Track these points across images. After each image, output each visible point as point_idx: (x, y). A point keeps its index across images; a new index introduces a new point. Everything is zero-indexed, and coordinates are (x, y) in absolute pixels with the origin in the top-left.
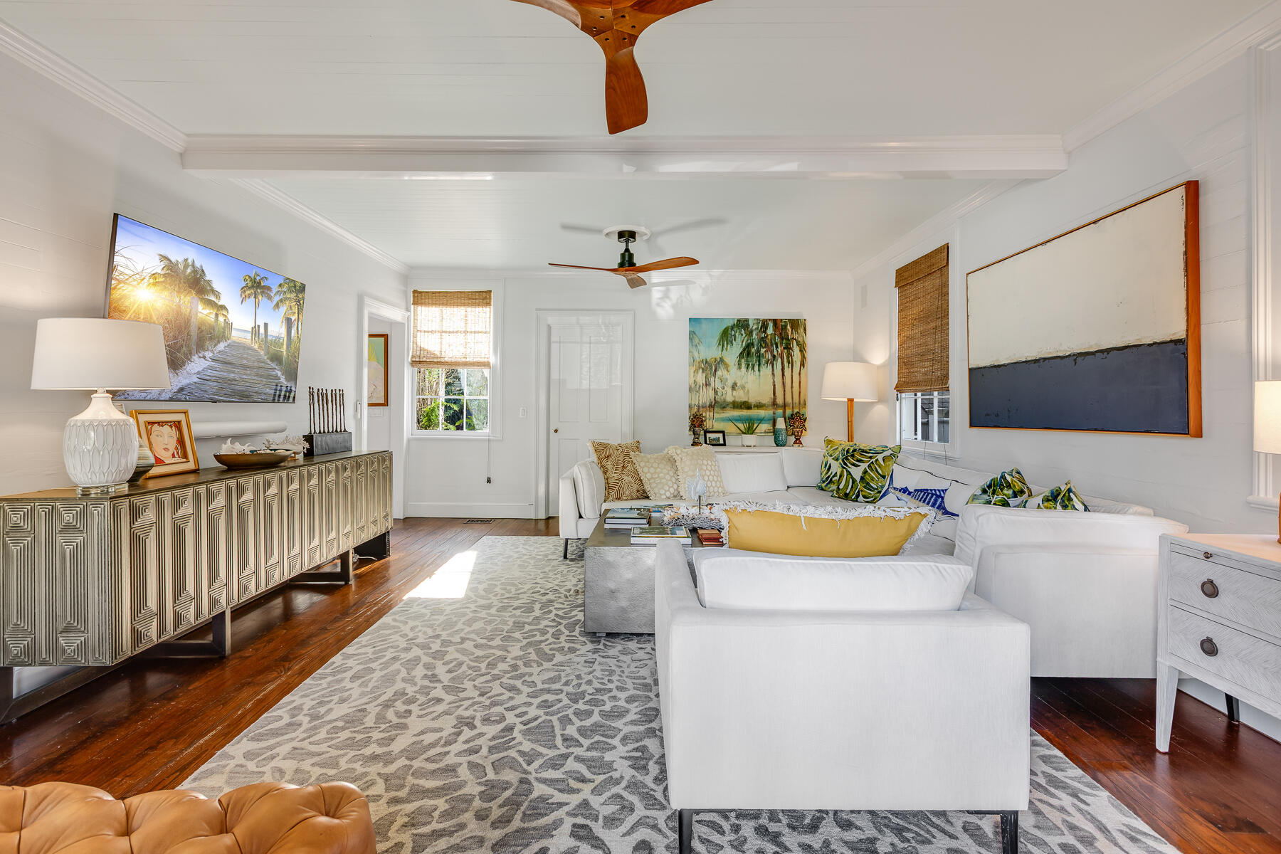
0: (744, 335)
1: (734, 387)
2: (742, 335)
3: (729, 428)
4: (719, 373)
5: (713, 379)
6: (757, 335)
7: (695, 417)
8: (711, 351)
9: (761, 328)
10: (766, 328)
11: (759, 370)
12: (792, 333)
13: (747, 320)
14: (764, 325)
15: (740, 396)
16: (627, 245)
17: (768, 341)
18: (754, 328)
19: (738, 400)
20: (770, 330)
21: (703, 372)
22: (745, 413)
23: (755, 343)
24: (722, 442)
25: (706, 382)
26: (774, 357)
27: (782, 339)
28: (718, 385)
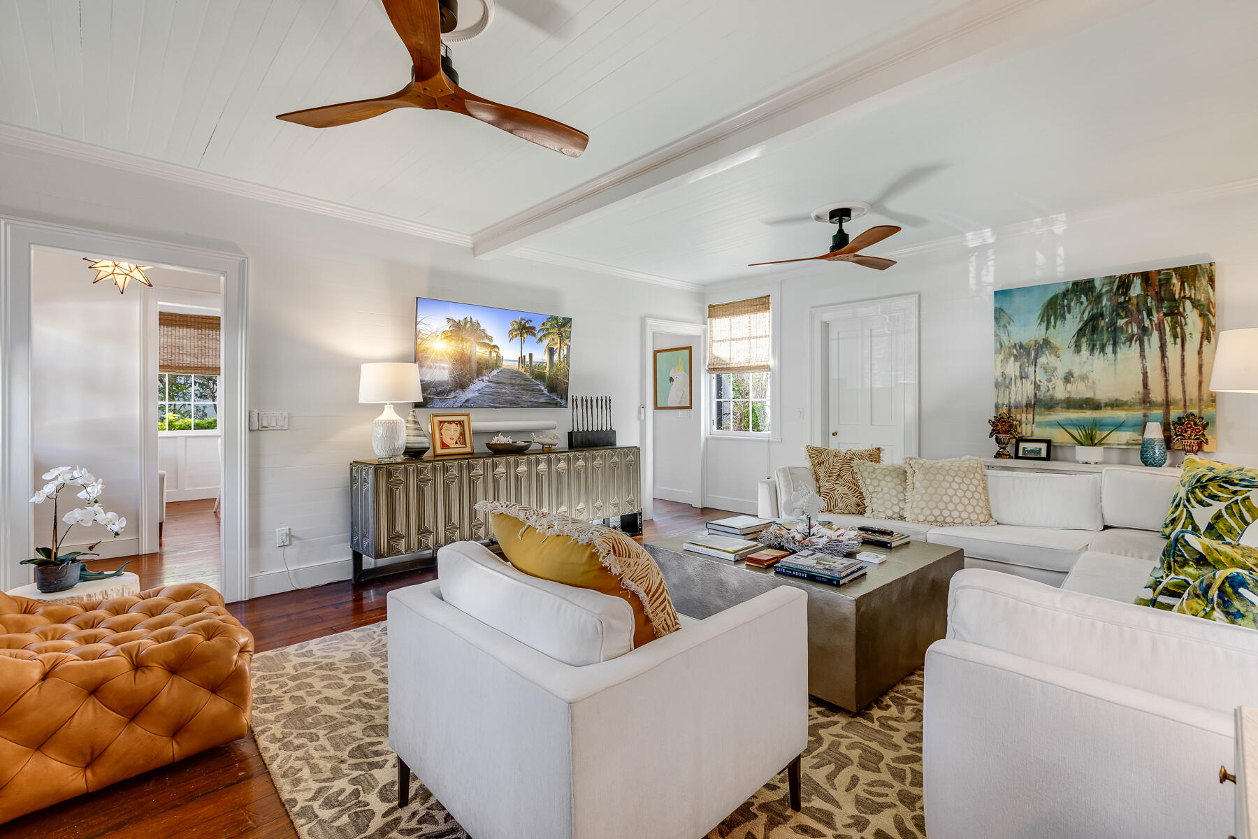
0: (1085, 304)
1: (1068, 378)
2: (1082, 303)
3: (1059, 436)
4: (1042, 360)
5: (1031, 369)
6: (1110, 299)
7: (999, 421)
8: (1028, 330)
9: (1118, 289)
10: (1128, 288)
11: (1115, 352)
12: (1183, 288)
13: (1091, 281)
14: (1124, 283)
15: (1079, 390)
16: (841, 225)
17: (1132, 308)
18: (1104, 290)
19: (1074, 396)
20: (1136, 289)
21: (1016, 360)
22: (1089, 415)
23: (1107, 312)
24: (1044, 454)
25: (1021, 372)
26: (1144, 330)
27: (1160, 300)
28: (1041, 376)
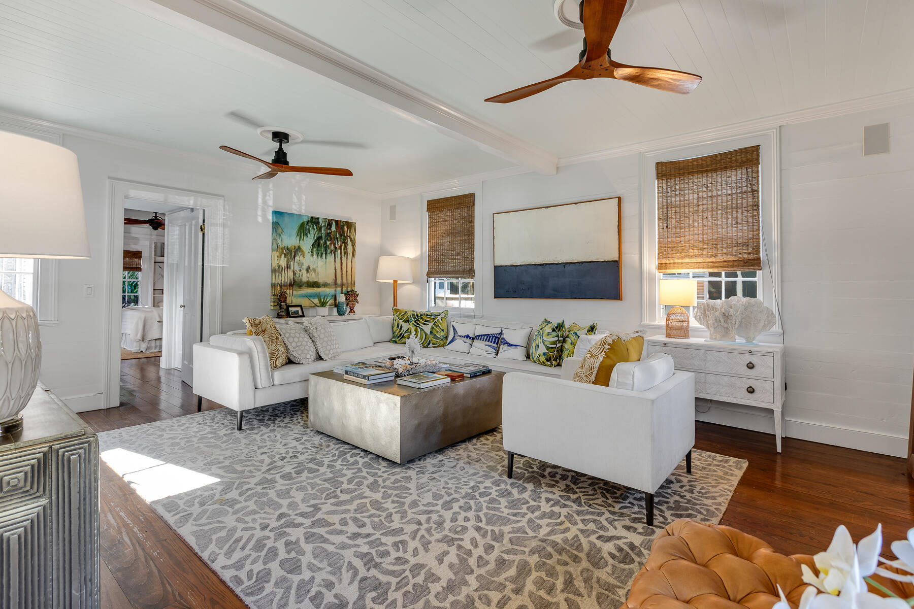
0: (316, 230)
1: (308, 270)
2: (314, 229)
4: (297, 258)
5: (292, 263)
6: (325, 230)
7: (281, 294)
8: (290, 240)
9: (327, 226)
10: (331, 227)
11: (326, 258)
12: (347, 232)
13: (318, 219)
14: (329, 223)
15: (312, 277)
17: (332, 236)
18: (322, 225)
19: (311, 280)
20: (333, 228)
21: (285, 257)
22: (316, 290)
23: (324, 237)
24: (301, 314)
25: (287, 265)
26: (336, 248)
27: (341, 235)
28: (297, 268)
